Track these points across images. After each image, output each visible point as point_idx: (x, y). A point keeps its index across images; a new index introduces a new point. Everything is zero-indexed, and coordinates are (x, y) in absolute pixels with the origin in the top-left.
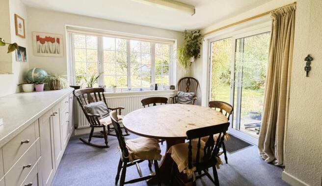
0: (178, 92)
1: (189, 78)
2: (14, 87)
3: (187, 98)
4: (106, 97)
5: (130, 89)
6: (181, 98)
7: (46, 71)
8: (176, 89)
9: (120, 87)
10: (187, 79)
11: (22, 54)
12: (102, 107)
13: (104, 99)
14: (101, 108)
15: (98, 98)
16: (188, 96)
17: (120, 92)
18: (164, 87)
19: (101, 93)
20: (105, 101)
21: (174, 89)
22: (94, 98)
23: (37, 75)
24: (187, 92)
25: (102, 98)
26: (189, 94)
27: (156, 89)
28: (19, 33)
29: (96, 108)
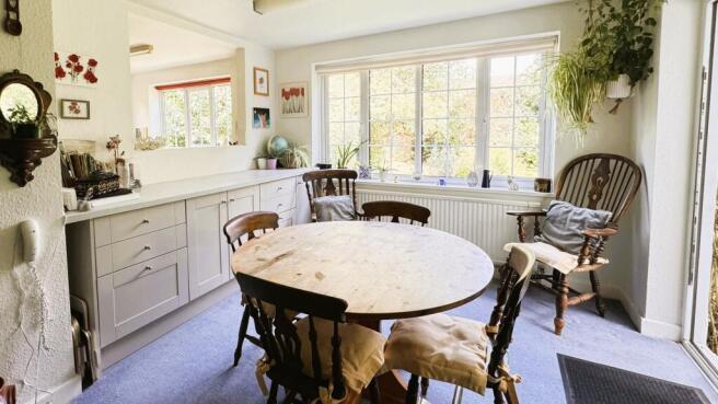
0: (553, 202)
1: (606, 158)
2: (249, 162)
3: (574, 227)
4: (357, 190)
5: (417, 179)
6: (553, 222)
7: (287, 140)
8: (553, 193)
9: (394, 172)
10: (598, 161)
11: (262, 118)
12: (341, 207)
13: (354, 192)
14: (339, 209)
15: (344, 189)
16: (582, 222)
17: (393, 182)
18: (510, 182)
19: (351, 180)
20: (354, 197)
21: (548, 190)
22: (338, 188)
23: (273, 146)
24: (592, 206)
25: (351, 189)
26: (587, 213)
27: (486, 183)
28: (258, 90)
29: (330, 206)
